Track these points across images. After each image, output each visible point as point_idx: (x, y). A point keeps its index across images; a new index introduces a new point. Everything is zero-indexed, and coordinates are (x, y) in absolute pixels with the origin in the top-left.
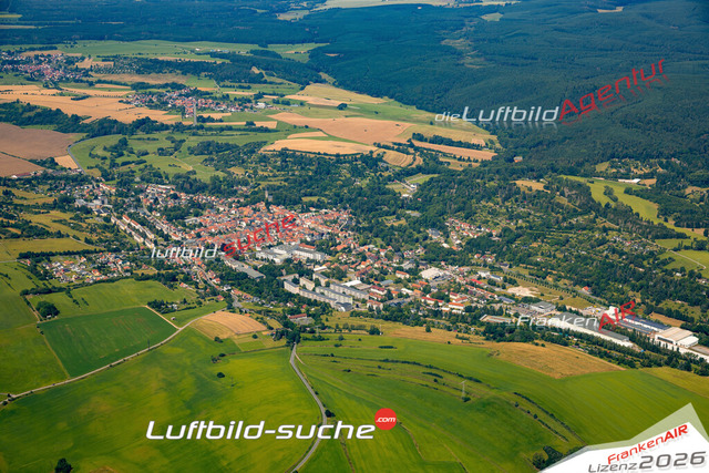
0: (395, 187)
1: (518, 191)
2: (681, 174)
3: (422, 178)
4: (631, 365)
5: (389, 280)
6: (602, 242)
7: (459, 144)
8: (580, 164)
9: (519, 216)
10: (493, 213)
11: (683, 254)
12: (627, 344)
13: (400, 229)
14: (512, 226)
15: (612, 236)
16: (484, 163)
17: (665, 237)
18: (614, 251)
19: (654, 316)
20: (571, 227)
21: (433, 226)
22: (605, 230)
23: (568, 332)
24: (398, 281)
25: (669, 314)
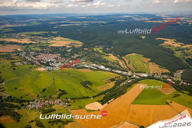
0: (68, 50)
1: (84, 50)
2: (107, 47)
3: (71, 49)
4: (95, 71)
5: (65, 63)
6: (94, 56)
7: (77, 44)
8: (93, 46)
9: (84, 53)
10: (80, 53)
11: (104, 57)
12: (96, 68)
13: (67, 56)
14: (83, 55)
15: (96, 55)
16: (80, 47)
17: (102, 55)
18: (96, 57)
19: (100, 65)
20: (91, 54)
21: (72, 55)
22: (95, 54)
23: (88, 67)
24: (66, 63)
25: (102, 64)
